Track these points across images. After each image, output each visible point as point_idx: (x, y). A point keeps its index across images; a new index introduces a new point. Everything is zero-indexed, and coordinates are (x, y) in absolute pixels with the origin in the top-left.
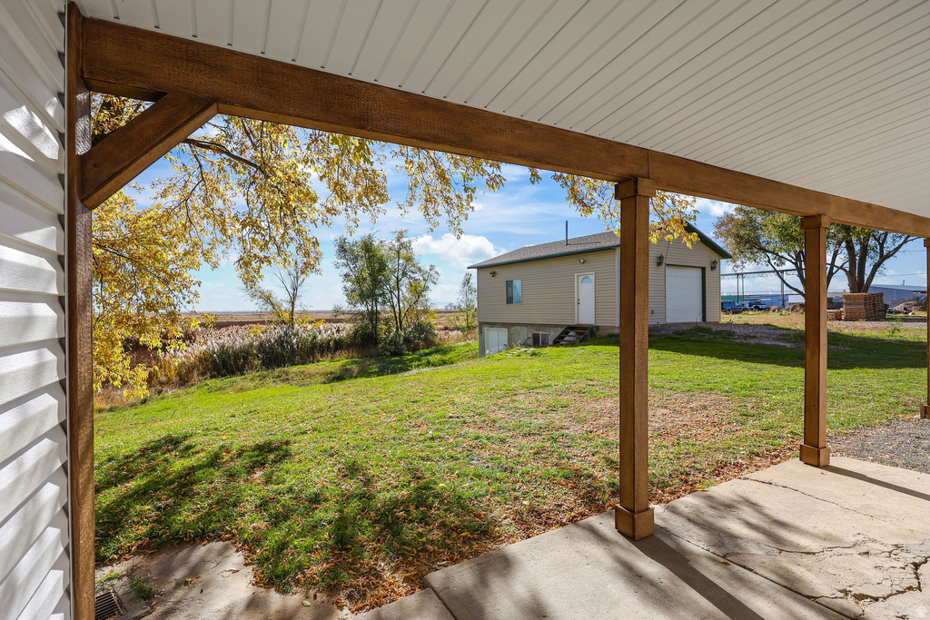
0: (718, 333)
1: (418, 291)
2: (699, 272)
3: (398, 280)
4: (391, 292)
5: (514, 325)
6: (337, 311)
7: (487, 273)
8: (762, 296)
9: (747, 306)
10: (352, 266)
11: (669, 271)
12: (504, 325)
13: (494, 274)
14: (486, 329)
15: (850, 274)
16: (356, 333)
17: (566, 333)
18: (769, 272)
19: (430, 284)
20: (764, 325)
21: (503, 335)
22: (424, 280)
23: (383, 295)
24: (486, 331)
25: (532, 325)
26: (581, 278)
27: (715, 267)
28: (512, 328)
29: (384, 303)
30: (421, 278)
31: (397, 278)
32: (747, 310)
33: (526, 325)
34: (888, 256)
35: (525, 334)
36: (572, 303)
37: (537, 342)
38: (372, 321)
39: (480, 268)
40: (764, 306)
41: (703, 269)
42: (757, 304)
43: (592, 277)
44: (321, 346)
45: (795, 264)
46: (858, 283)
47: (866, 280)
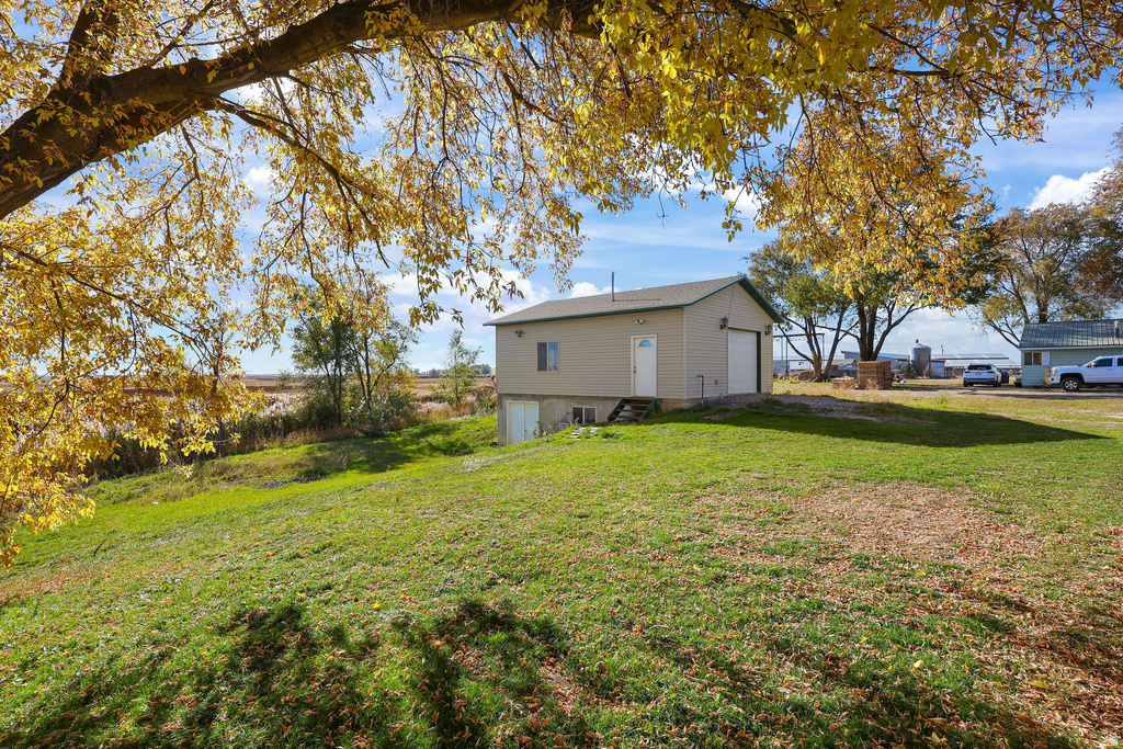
0: (790, 406)
1: (390, 351)
2: (754, 336)
4: (356, 352)
6: (285, 378)
7: (510, 331)
11: (732, 336)
12: (534, 397)
13: (520, 334)
14: (508, 403)
15: (861, 341)
16: (311, 406)
17: (621, 407)
19: (410, 344)
21: (532, 410)
22: (402, 337)
24: (508, 405)
25: (572, 397)
26: (638, 342)
27: (768, 332)
28: (546, 402)
30: (398, 335)
33: (565, 397)
34: (896, 323)
35: (563, 409)
36: (627, 370)
37: (581, 417)
38: (333, 390)
39: (499, 325)
41: (759, 334)
43: (653, 342)
44: (262, 426)
45: (805, 329)
46: (868, 351)
47: (875, 347)
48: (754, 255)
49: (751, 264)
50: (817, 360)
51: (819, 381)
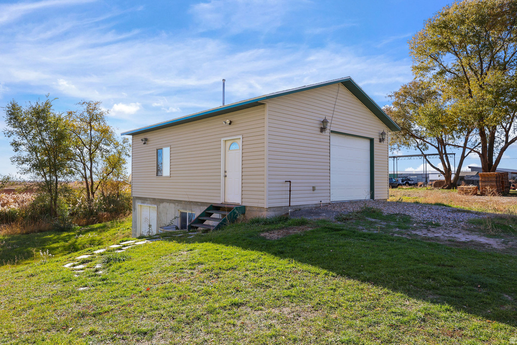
2: (367, 144)
3: (92, 152)
5: (162, 201)
7: (140, 140)
8: (410, 175)
9: (400, 182)
11: (335, 139)
12: (154, 201)
13: (146, 141)
14: (138, 205)
15: (482, 156)
17: (208, 214)
18: (418, 156)
20: (437, 204)
21: (154, 210)
25: (180, 202)
26: (228, 144)
27: (383, 139)
28: (162, 205)
32: (401, 185)
33: (174, 202)
35: (172, 213)
36: (218, 176)
39: (134, 134)
40: (412, 182)
41: (372, 141)
42: (407, 181)
43: (240, 143)
45: (438, 148)
46: (488, 163)
47: (494, 160)
48: (396, 93)
49: (394, 99)
50: (448, 172)
51: (449, 188)
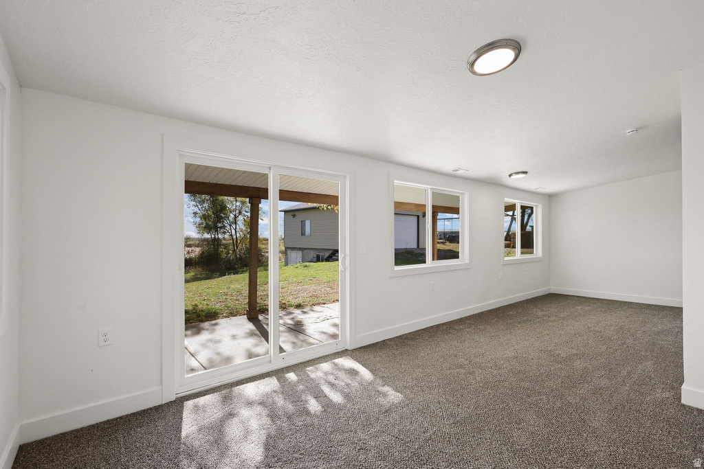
2: (416, 218)
3: (236, 217)
4: (230, 225)
5: (305, 249)
7: (290, 215)
10: (200, 207)
12: (300, 249)
13: (294, 216)
14: (289, 252)
16: (202, 254)
17: (333, 254)
21: (299, 254)
23: (224, 227)
25: (316, 249)
28: (305, 251)
29: (224, 233)
31: (235, 216)
33: (312, 249)
35: (312, 254)
37: (318, 259)
38: (214, 246)
39: (286, 211)
41: (418, 216)
